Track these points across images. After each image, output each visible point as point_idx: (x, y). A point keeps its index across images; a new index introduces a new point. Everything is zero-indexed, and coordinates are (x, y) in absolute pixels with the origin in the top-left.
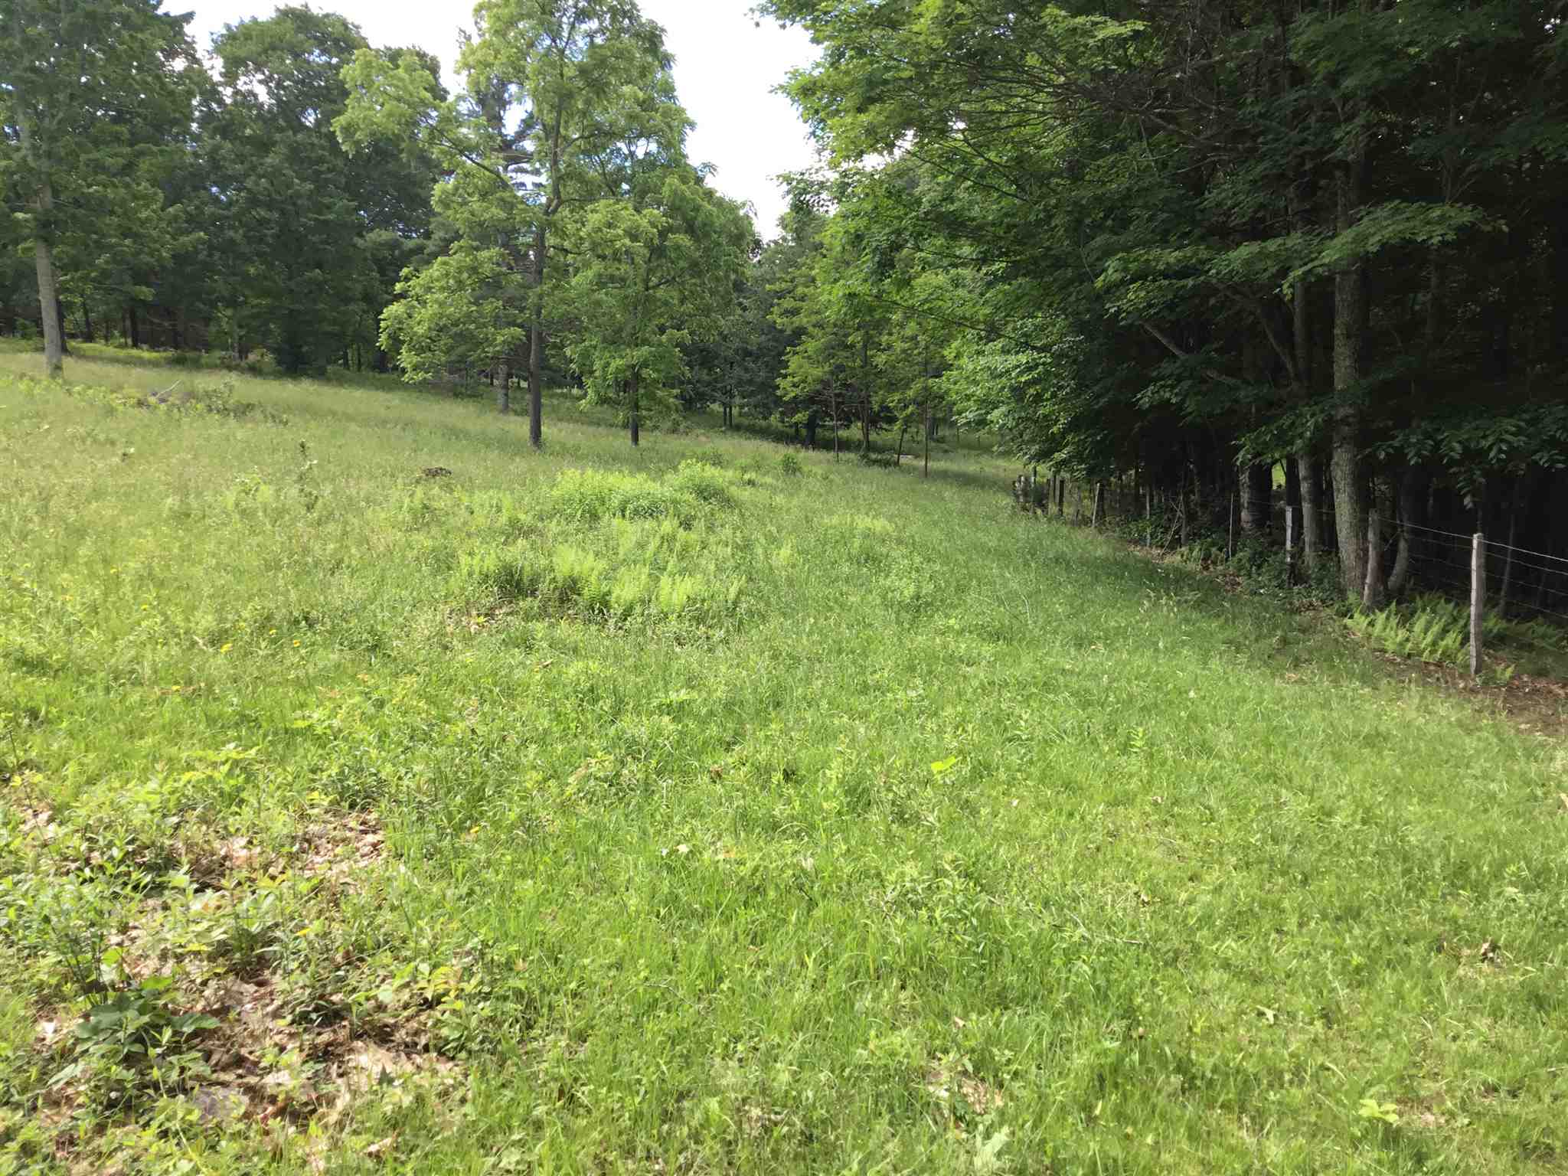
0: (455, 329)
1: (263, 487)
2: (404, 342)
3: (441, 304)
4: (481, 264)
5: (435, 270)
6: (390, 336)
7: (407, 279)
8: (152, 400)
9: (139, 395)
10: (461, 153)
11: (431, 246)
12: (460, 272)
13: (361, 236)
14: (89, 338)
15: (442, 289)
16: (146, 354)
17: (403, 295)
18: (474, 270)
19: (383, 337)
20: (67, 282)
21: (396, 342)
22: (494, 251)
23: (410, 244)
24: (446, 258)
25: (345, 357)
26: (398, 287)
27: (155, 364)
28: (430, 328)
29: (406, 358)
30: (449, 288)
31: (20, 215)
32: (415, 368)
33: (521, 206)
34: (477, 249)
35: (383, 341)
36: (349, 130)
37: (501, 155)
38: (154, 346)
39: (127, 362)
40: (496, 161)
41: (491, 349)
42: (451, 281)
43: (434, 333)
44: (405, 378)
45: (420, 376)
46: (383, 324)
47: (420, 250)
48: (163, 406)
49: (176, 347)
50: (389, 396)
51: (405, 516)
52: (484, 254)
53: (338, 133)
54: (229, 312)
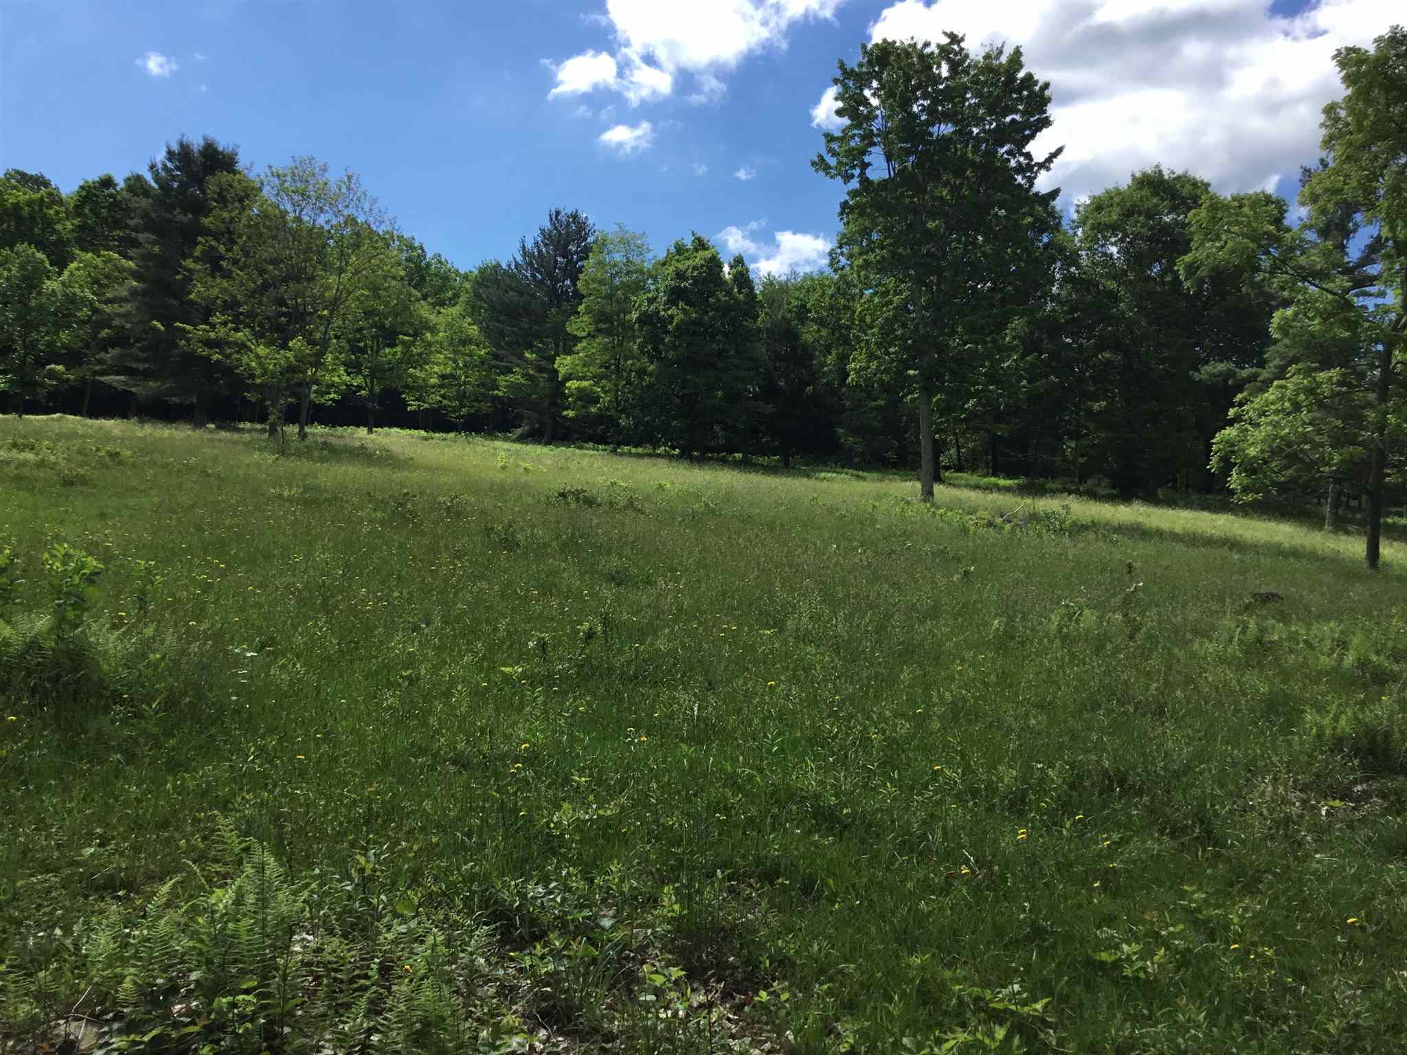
0: (1288, 450)
1: (1086, 612)
2: (1235, 464)
3: (1276, 425)
4: (1319, 384)
5: (1271, 394)
6: (1221, 459)
7: (1241, 404)
8: (999, 520)
9: (988, 517)
10: (1304, 279)
11: (1265, 374)
12: (1297, 395)
13: (1198, 370)
14: (960, 469)
15: (1277, 412)
16: (1002, 482)
17: (1238, 419)
18: (1310, 391)
19: (1214, 460)
20: (942, 423)
21: (1227, 466)
22: (1334, 373)
23: (1245, 373)
24: (1282, 382)
25: (1174, 480)
26: (1232, 412)
27: (1008, 489)
28: (1262, 451)
29: (1235, 480)
30: (1283, 410)
31: (911, 372)
32: (1246, 490)
33: (1367, 325)
34: (1315, 370)
35: (1214, 463)
36: (1192, 269)
37: (1346, 278)
38: (1009, 476)
39: (988, 489)
40: (1341, 282)
41: (1327, 469)
42: (1287, 404)
43: (1266, 455)
44: (1234, 499)
45: (1249, 497)
46: (1214, 448)
47: (1253, 378)
48: (1008, 527)
49: (1026, 475)
50: (1214, 516)
51: (1234, 649)
52: (1322, 376)
53: (1181, 272)
54: (1073, 444)
